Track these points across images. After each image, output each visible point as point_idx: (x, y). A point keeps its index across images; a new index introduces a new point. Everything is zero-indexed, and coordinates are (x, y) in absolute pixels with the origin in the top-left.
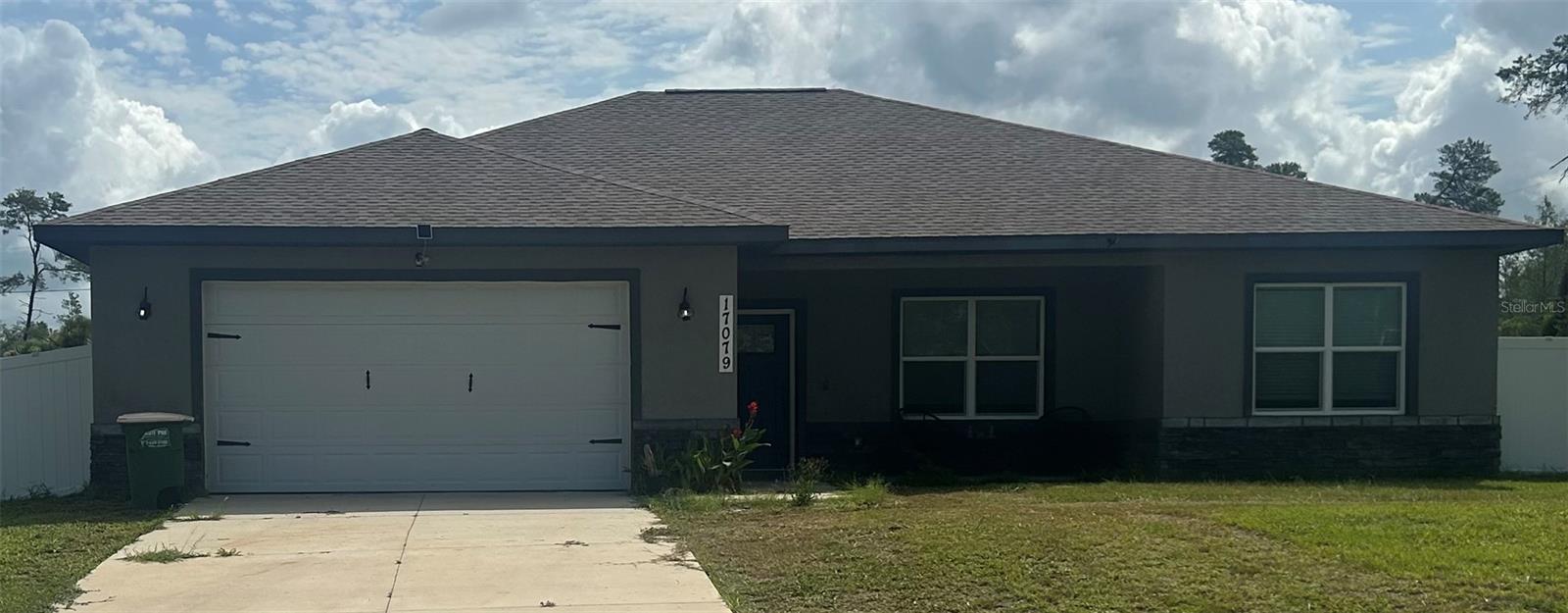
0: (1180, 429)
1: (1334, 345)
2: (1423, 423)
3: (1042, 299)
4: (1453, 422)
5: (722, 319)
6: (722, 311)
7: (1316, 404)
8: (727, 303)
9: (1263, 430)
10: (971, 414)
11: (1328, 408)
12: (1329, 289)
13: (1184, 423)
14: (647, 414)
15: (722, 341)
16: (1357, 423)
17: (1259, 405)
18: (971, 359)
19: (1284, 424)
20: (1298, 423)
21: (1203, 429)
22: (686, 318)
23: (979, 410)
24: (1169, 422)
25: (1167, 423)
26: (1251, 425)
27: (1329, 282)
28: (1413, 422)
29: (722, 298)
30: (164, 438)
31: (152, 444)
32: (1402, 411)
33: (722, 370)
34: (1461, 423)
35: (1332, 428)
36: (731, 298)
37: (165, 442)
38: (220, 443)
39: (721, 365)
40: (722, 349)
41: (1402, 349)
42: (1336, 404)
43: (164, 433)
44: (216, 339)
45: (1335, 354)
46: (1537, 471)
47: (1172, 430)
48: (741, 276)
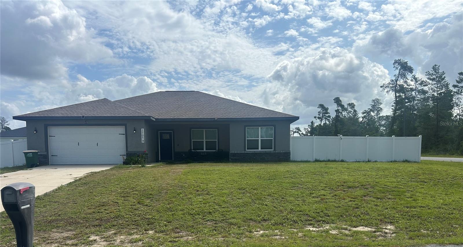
0: (233, 153)
1: (261, 138)
2: (276, 152)
3: (217, 130)
4: (282, 152)
5: (142, 133)
6: (142, 131)
7: (258, 149)
9: (248, 153)
10: (205, 150)
11: (260, 149)
12: (260, 128)
14: (129, 150)
15: (142, 137)
16: (265, 152)
17: (248, 149)
18: (205, 140)
19: (252, 152)
20: (254, 152)
21: (237, 153)
22: (134, 133)
23: (206, 149)
25: (230, 152)
26: (246, 152)
27: (260, 126)
28: (275, 152)
29: (142, 129)
30: (31, 155)
31: (29, 156)
32: (273, 150)
33: (142, 142)
34: (283, 152)
35: (260, 153)
36: (143, 129)
37: (32, 156)
38: (52, 156)
39: (142, 141)
40: (142, 138)
41: (273, 138)
42: (261, 149)
43: (31, 154)
44: (51, 137)
45: (261, 139)
46: (300, 160)
48: (145, 125)
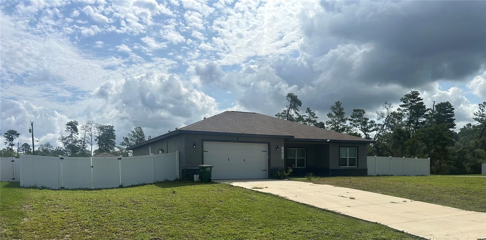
3: (305, 149)
5: (282, 150)
7: (346, 165)
8: (283, 148)
9: (341, 169)
12: (348, 149)
13: (332, 168)
14: (271, 166)
15: (282, 154)
16: (352, 168)
17: (340, 165)
19: (343, 168)
20: (345, 168)
21: (334, 169)
23: (297, 166)
24: (331, 168)
27: (348, 147)
28: (358, 168)
30: (209, 169)
32: (356, 167)
34: (363, 168)
35: (349, 169)
39: (282, 158)
41: (356, 157)
42: (349, 165)
44: (204, 152)
45: (349, 157)
47: (331, 169)
48: (285, 144)
